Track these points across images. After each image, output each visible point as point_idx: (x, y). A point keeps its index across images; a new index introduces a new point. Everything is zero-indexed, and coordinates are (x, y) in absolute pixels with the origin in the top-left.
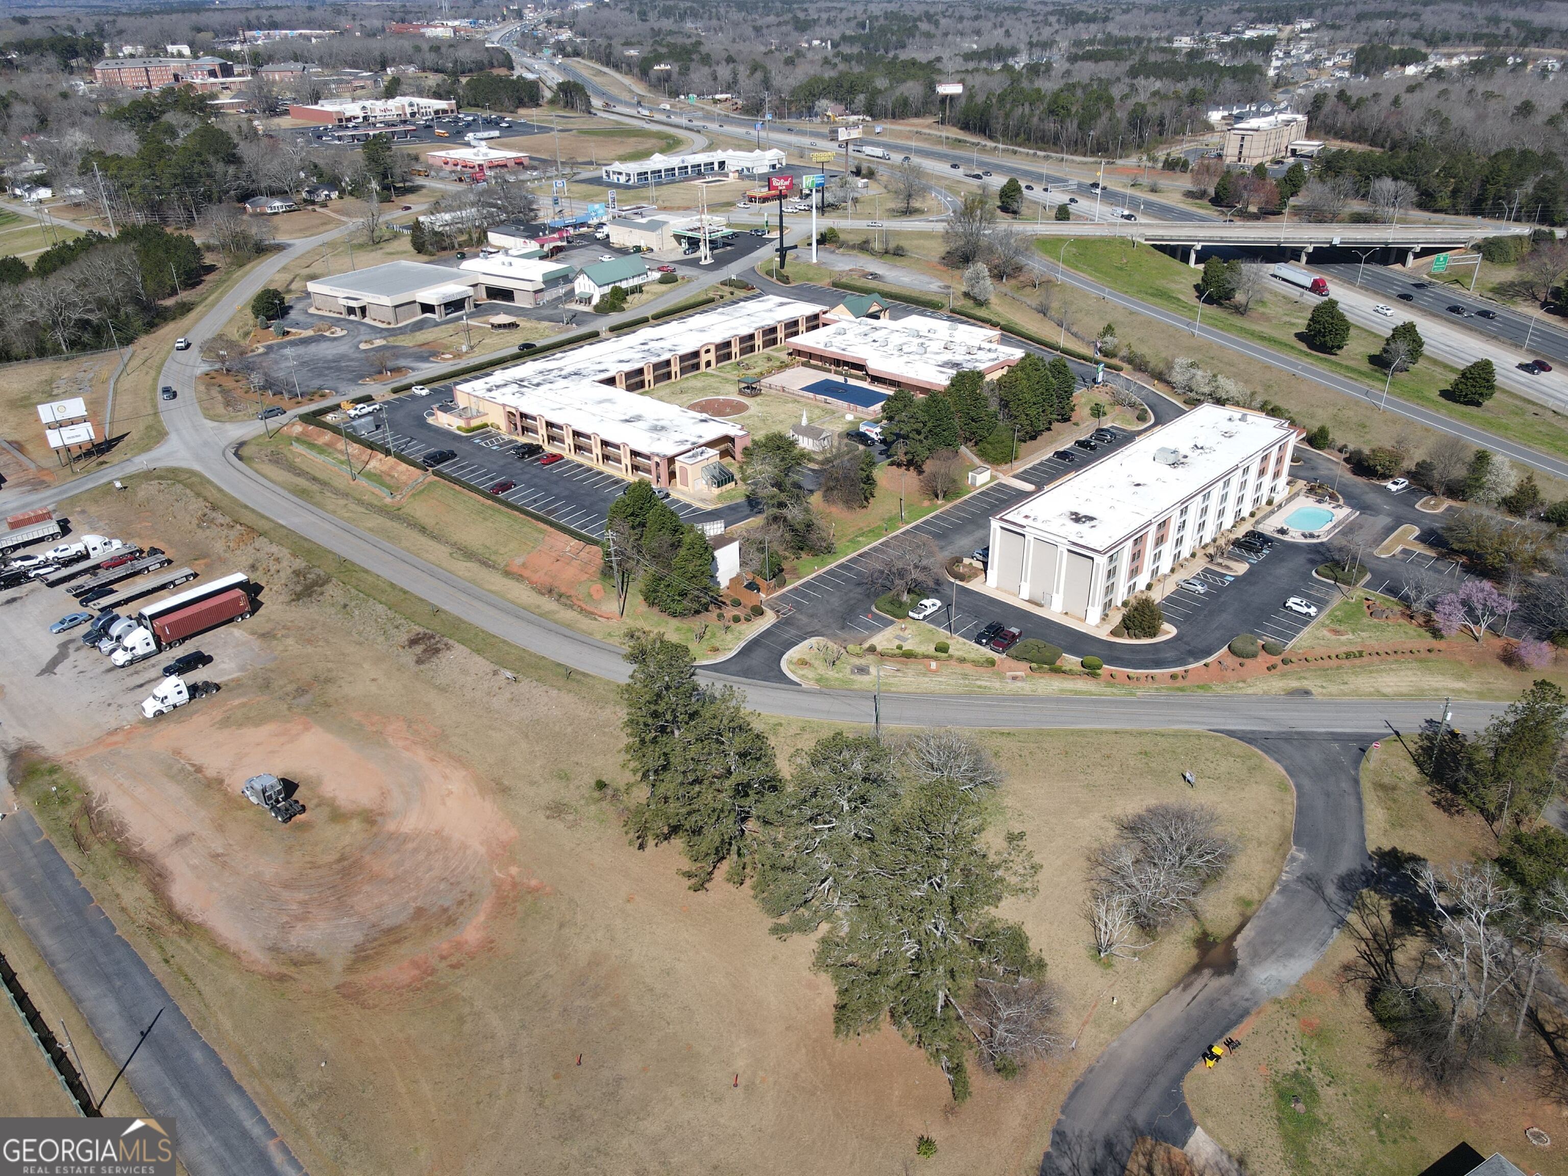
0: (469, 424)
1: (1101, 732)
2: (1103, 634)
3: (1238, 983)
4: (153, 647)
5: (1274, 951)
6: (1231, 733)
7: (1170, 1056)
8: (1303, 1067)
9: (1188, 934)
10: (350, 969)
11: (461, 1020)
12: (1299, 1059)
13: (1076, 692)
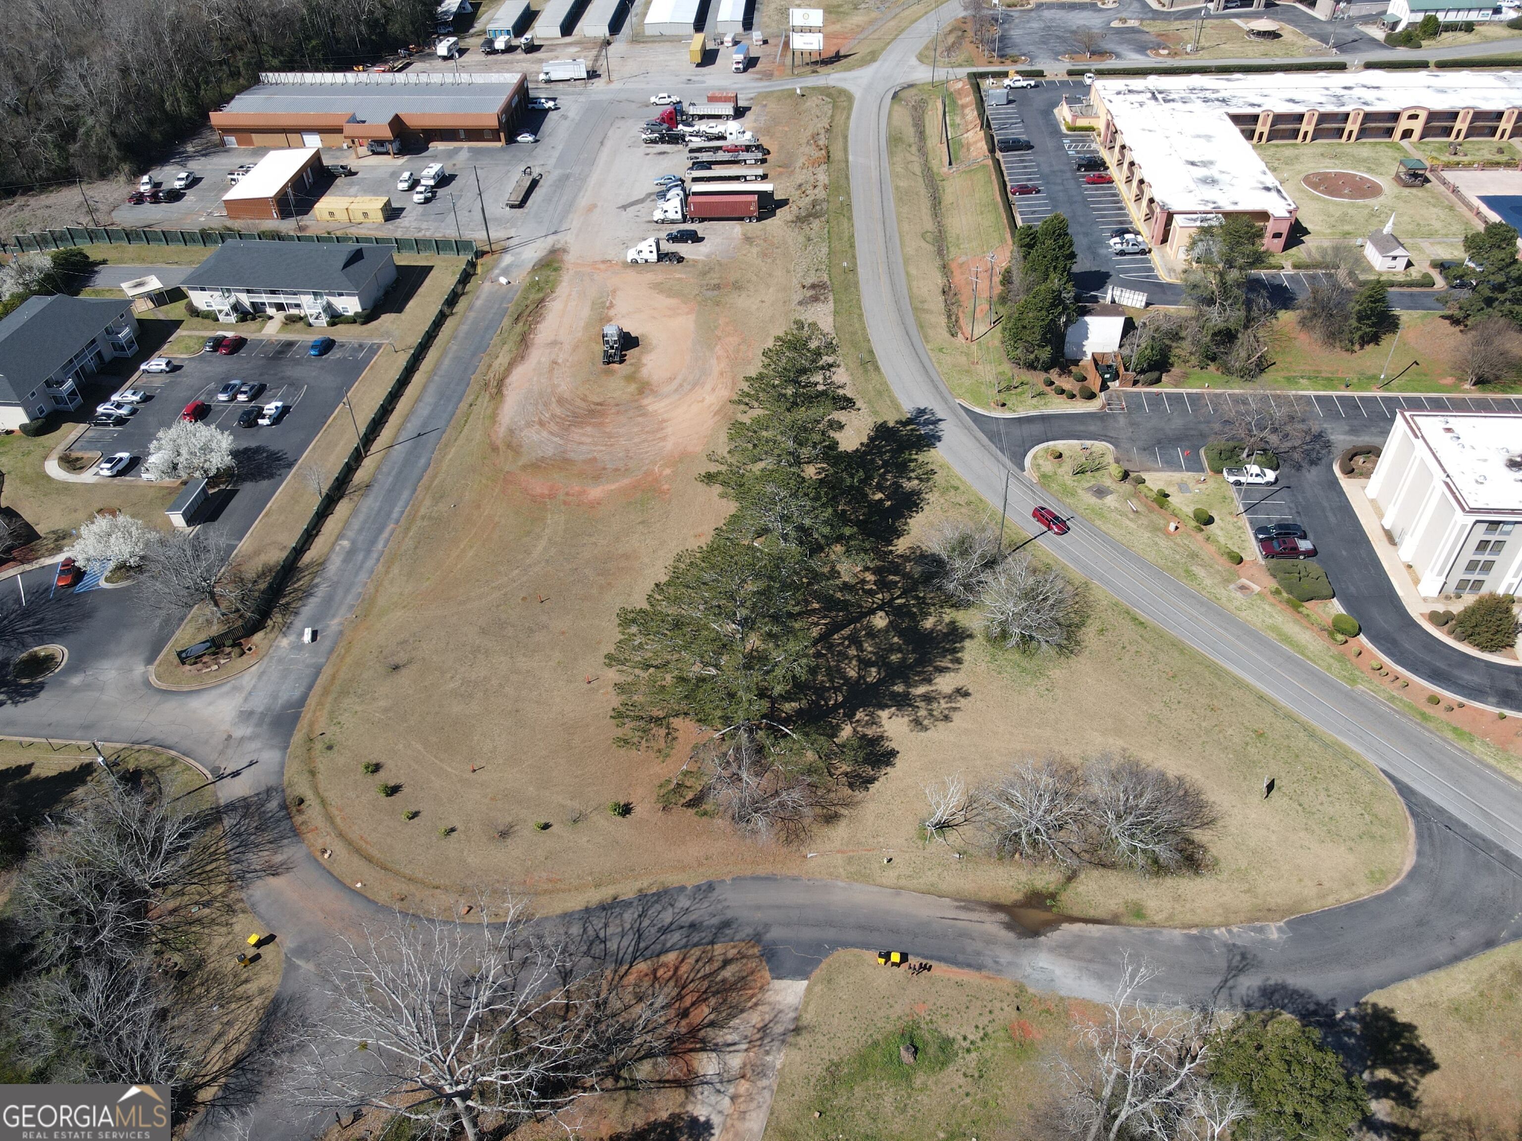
0: (1074, 121)
1: (1247, 687)
3: (1009, 945)
4: (679, 216)
5: (1090, 961)
6: (1405, 791)
8: (966, 1044)
9: (1035, 882)
10: (524, 468)
12: (971, 1037)
13: (1286, 639)
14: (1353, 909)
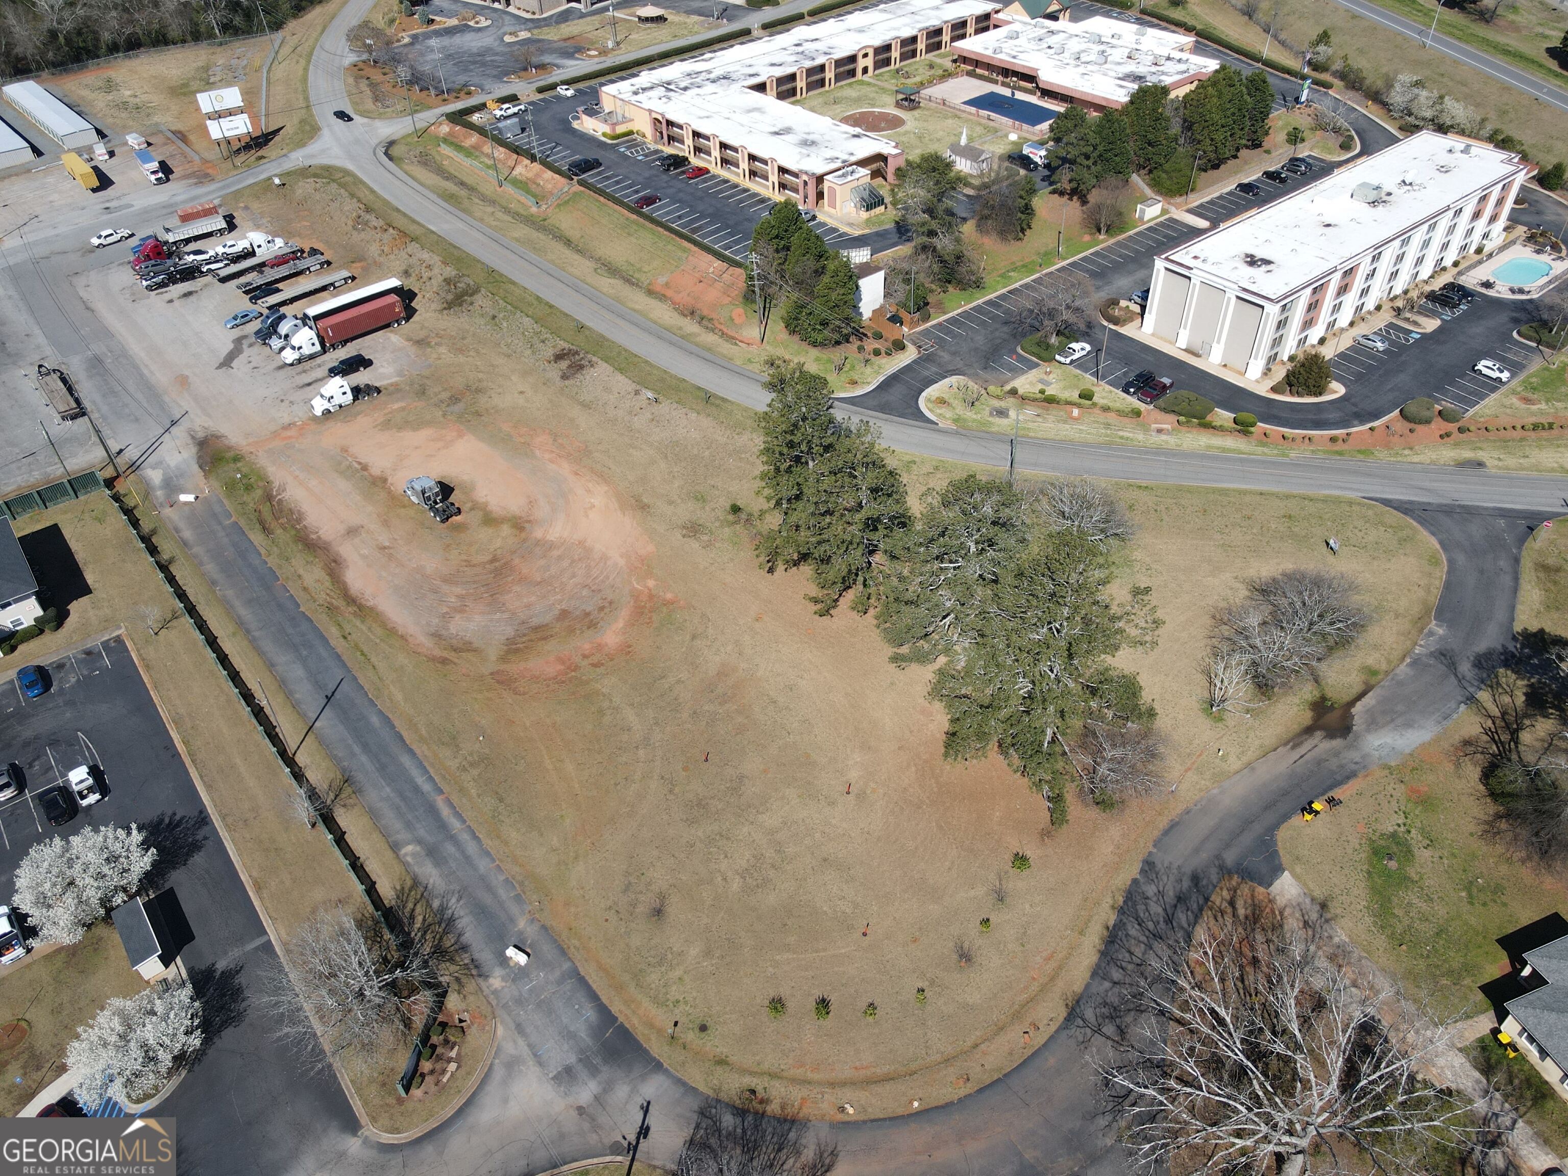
0: (614, 130)
1: (1244, 493)
2: (1263, 390)
3: (1349, 747)
4: (318, 347)
5: (1392, 720)
6: (1386, 502)
7: (1267, 807)
8: (1402, 829)
9: (1306, 697)
10: (503, 659)
11: (601, 712)
12: (1400, 822)
13: (1224, 450)
14: (1448, 586)
